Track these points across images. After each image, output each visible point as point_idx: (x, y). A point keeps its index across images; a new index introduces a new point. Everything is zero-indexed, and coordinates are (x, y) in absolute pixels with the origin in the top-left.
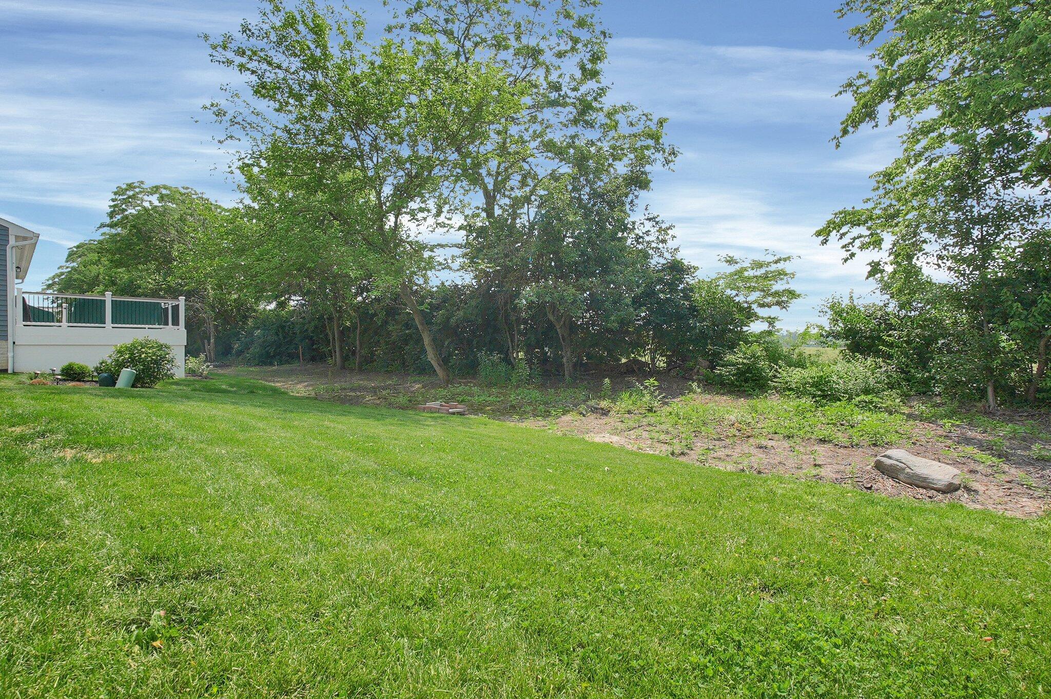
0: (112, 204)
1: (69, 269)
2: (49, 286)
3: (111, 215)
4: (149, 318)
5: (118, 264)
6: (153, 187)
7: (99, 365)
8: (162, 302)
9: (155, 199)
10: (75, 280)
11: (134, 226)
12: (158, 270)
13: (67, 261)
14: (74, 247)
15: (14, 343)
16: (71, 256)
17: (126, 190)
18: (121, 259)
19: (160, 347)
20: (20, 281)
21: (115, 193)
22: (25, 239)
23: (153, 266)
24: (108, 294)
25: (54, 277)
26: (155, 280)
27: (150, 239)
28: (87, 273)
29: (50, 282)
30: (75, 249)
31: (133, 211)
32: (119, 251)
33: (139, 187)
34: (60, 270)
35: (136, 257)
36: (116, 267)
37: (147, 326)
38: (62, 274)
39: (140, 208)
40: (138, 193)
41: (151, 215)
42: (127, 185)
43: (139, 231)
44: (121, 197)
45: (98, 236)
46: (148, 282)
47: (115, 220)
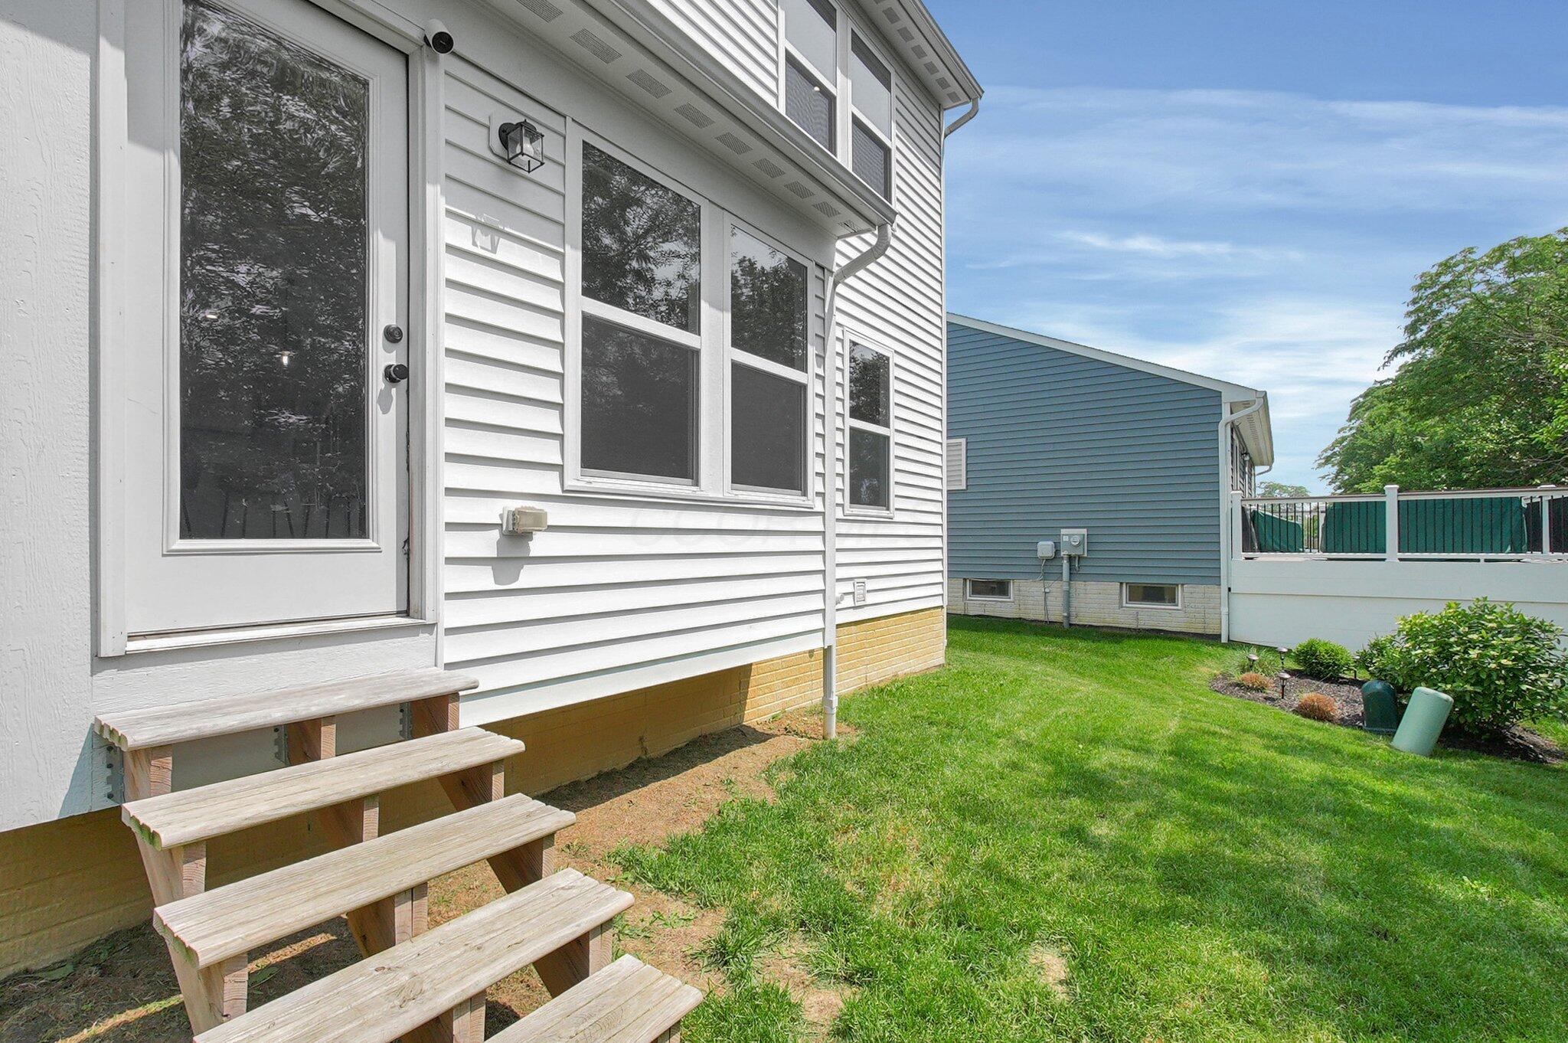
0: (1412, 308)
1: (1354, 431)
2: (1328, 460)
3: (1412, 329)
4: (1487, 536)
5: (1428, 412)
6: (1494, 251)
7: (1367, 649)
8: (1525, 496)
9: (1498, 275)
10: (1361, 447)
11: (1454, 338)
12: (1505, 412)
13: (1350, 420)
14: (1361, 396)
15: (1229, 589)
16: (1356, 410)
17: (1439, 275)
18: (1430, 402)
19: (1526, 629)
20: (1267, 468)
21: (1419, 288)
22: (1246, 404)
23: (1493, 406)
24: (1392, 489)
25: (1333, 446)
26: (1498, 433)
27: (1488, 353)
28: (1377, 434)
29: (1329, 453)
30: (1361, 400)
31: (1453, 310)
32: (1426, 390)
33: (1464, 262)
34: (1342, 434)
35: (1460, 393)
36: (1422, 418)
37: (1482, 556)
38: (1344, 439)
39: (1467, 300)
40: (1461, 274)
41: (1489, 307)
42: (1440, 265)
43: (1465, 343)
44: (1429, 291)
45: (1392, 372)
46: (1486, 439)
47: (1419, 335)
